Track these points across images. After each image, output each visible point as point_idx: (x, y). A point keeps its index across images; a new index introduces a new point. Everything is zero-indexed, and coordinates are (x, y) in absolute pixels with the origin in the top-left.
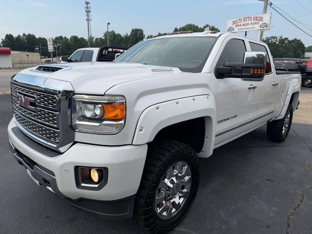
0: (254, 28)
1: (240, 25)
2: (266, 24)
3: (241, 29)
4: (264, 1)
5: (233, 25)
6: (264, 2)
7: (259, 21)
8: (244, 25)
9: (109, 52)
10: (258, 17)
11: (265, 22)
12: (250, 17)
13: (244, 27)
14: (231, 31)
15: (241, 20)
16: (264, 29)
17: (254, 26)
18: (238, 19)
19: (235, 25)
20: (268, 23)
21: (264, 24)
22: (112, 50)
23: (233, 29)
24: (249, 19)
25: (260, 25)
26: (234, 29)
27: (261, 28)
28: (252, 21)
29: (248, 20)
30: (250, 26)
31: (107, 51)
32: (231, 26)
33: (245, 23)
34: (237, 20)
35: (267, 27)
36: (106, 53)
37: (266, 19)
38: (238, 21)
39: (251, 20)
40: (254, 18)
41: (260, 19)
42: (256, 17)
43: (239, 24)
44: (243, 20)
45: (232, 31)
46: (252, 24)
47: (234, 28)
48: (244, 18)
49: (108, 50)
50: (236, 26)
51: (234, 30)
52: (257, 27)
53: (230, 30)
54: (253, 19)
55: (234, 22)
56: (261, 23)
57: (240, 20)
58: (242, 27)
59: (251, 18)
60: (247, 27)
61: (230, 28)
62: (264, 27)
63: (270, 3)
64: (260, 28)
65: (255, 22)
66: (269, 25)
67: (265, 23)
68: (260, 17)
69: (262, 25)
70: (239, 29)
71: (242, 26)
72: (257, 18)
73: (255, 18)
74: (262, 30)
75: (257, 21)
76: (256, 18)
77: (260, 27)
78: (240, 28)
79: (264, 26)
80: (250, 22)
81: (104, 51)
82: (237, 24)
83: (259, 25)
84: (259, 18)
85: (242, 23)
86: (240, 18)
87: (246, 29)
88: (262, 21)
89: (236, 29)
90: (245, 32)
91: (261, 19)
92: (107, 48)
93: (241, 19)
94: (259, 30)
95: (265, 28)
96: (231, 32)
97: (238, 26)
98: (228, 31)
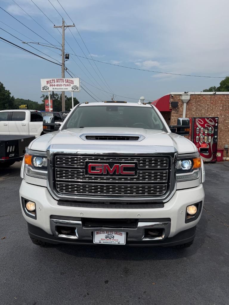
0: (67, 89)
4: (62, 66)
5: (47, 84)
7: (70, 84)
8: (57, 85)
12: (62, 79)
13: (58, 87)
14: (46, 89)
16: (75, 90)
17: (67, 87)
18: (51, 79)
20: (78, 86)
21: (75, 87)
23: (47, 88)
27: (73, 90)
28: (65, 83)
29: (61, 82)
30: (63, 87)
32: (46, 85)
33: (58, 83)
35: (78, 89)
37: (76, 82)
39: (63, 82)
43: (53, 84)
44: (56, 81)
45: (48, 90)
46: (65, 85)
50: (50, 85)
54: (65, 81)
55: (48, 82)
56: (72, 85)
57: (53, 81)
58: (56, 87)
60: (61, 87)
62: (75, 89)
65: (67, 84)
67: (76, 86)
69: (73, 87)
70: (53, 89)
73: (67, 81)
75: (69, 84)
77: (72, 89)
78: (54, 87)
80: (62, 84)
82: (51, 84)
83: (71, 87)
84: (70, 81)
85: (56, 84)
86: (54, 79)
87: (60, 89)
88: (73, 84)
91: (72, 82)
94: (71, 91)
96: (46, 90)
97: (52, 85)
98: (43, 89)
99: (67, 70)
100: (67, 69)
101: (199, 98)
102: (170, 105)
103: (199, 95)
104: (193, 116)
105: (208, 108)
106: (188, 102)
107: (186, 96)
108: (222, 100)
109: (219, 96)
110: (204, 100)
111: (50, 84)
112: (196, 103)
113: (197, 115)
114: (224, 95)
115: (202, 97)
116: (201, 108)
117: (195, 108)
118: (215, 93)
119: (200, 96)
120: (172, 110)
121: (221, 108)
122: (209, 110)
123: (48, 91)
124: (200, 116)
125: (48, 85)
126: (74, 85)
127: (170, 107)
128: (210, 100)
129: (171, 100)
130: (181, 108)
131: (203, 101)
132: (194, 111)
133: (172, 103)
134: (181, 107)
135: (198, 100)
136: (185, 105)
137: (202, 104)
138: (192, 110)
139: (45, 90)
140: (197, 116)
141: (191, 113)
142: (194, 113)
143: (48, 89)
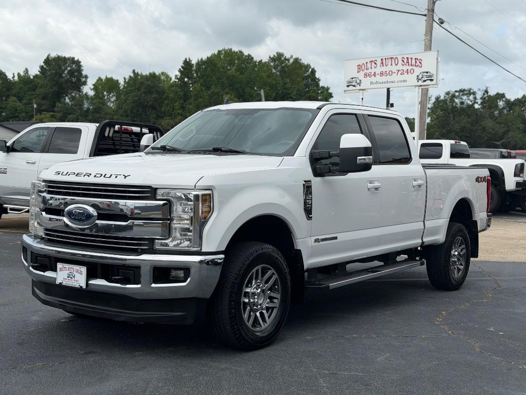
0: (405, 81)
1: (375, 75)
2: (429, 74)
3: (377, 83)
4: (425, 15)
5: (358, 72)
6: (425, 18)
7: (414, 68)
8: (382, 74)
9: (115, 132)
10: (411, 58)
11: (426, 71)
12: (394, 57)
13: (384, 79)
14: (354, 86)
15: (375, 63)
16: (425, 83)
17: (405, 77)
18: (368, 61)
19: (362, 73)
20: (433, 71)
21: (425, 74)
22: (121, 128)
23: (358, 81)
24: (393, 61)
25: (418, 76)
26: (362, 82)
27: (420, 83)
28: (400, 67)
29: (391, 65)
30: (395, 77)
31: (112, 130)
32: (355, 74)
33: (384, 69)
34: (367, 63)
35: (432, 80)
36: (111, 135)
37: (429, 62)
38: (369, 65)
39: (396, 65)
40: (403, 61)
41: (416, 62)
42: (407, 58)
43: (373, 71)
44: (379, 62)
45: (358, 87)
46: (399, 73)
47: (360, 80)
48: (382, 59)
49: (114, 128)
50: (366, 75)
51: (361, 85)
52: (412, 79)
53: (353, 84)
54: (400, 62)
55: (359, 67)
56: (418, 71)
57: (373, 64)
58: (378, 78)
59: (397, 60)
60: (388, 78)
61: (352, 78)
62: (425, 81)
63: (440, 19)
64: (416, 81)
65: (405, 68)
66: (435, 76)
67: (427, 73)
68: (415, 59)
69: (420, 77)
70: (371, 83)
71: (378, 76)
72: (410, 60)
73: (405, 61)
74: (421, 86)
75: (410, 68)
76: (407, 61)
77: (418, 80)
78: (373, 79)
79: (426, 79)
80: (394, 68)
81: (108, 129)
82: (368, 72)
83: (414, 76)
84: (414, 61)
85: (379, 70)
86: (374, 60)
87: (387, 82)
88: (421, 67)
89: (366, 83)
90: (386, 90)
91: (418, 62)
92: (112, 125)
93: (376, 61)
94: (416, 86)
95: (428, 82)
96: (354, 88)
97: (370, 75)
98: (348, 86)
99: (442, 25)
100: (442, 23)
111: (365, 71)
123: (360, 90)
125: (361, 76)
126: (424, 69)
139: (351, 88)
143: (359, 84)
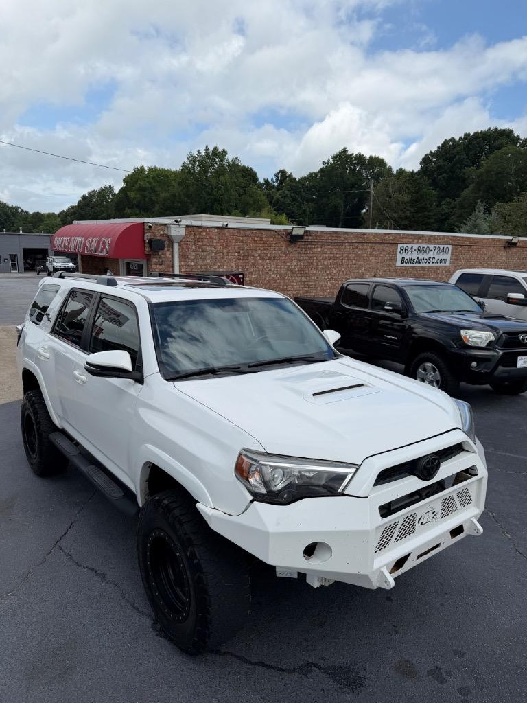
101: (200, 234)
102: (147, 245)
103: (198, 227)
104: (192, 269)
105: (216, 255)
106: (181, 241)
107: (178, 229)
108: (236, 240)
109: (232, 230)
110: (208, 237)
112: (195, 242)
113: (199, 267)
114: (239, 229)
115: (204, 231)
116: (205, 253)
117: (194, 254)
118: (227, 225)
119: (200, 230)
120: (152, 256)
121: (236, 254)
122: (218, 257)
124: (205, 270)
127: (147, 249)
128: (219, 238)
129: (148, 235)
130: (168, 253)
131: (206, 240)
132: (193, 260)
133: (151, 241)
134: (168, 250)
135: (198, 237)
136: (176, 246)
137: (205, 245)
138: (189, 257)
140: (198, 269)
141: (187, 264)
142: (193, 264)
